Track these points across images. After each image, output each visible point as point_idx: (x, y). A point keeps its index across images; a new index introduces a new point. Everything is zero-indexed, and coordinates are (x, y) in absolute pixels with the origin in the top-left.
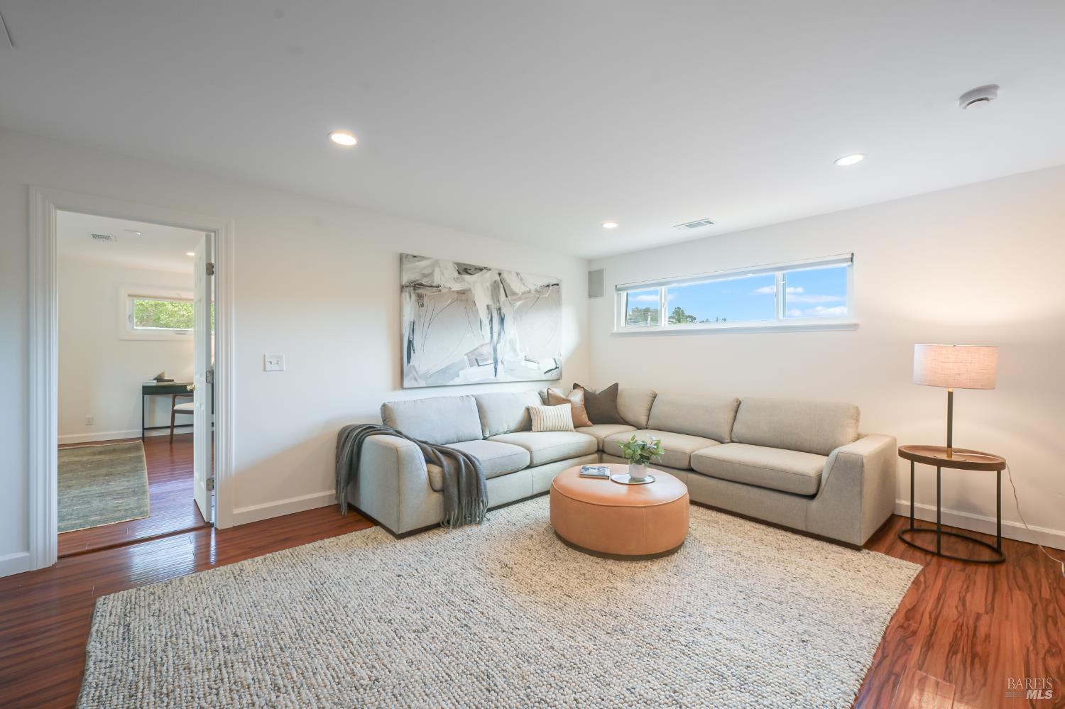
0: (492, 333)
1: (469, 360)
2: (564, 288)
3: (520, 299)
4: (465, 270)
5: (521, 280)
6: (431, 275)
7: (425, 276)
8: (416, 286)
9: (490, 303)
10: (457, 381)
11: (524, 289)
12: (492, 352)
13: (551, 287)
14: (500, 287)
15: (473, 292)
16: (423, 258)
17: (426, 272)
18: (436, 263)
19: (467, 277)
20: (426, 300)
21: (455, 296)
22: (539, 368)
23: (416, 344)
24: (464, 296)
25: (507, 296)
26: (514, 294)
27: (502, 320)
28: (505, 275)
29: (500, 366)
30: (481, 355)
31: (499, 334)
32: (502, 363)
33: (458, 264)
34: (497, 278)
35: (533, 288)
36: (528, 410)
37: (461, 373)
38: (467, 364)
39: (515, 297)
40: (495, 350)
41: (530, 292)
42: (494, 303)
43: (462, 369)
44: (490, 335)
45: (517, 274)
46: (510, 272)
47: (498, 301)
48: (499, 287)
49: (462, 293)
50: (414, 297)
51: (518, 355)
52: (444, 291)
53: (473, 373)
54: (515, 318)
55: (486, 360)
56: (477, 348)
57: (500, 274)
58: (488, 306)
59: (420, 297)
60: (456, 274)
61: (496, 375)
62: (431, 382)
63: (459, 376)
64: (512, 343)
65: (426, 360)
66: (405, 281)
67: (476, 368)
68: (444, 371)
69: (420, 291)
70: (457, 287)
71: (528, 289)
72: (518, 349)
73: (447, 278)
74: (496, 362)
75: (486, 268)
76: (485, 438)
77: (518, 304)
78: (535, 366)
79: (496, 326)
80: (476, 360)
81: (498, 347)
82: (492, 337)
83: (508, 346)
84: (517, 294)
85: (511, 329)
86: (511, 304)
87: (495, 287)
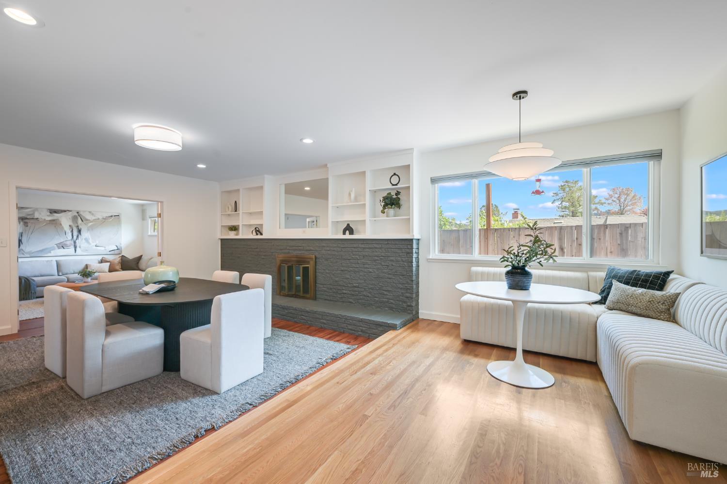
1: (58, 247)
2: (123, 218)
3: (92, 222)
4: (53, 212)
5: (93, 214)
6: (32, 214)
7: (29, 215)
8: (23, 219)
9: (71, 224)
10: (49, 255)
11: (94, 218)
12: (73, 243)
13: (113, 217)
14: (78, 217)
15: (60, 219)
16: (28, 208)
17: (29, 213)
18: (36, 210)
19: (56, 214)
20: (29, 224)
21: (48, 222)
22: (105, 249)
23: (24, 241)
24: (55, 223)
25: (82, 221)
26: (87, 220)
27: (79, 231)
28: (81, 213)
29: (78, 249)
30: (65, 244)
31: (78, 236)
32: (80, 247)
33: (49, 210)
34: (77, 214)
36: (86, 265)
37: (52, 252)
38: (56, 248)
40: (75, 242)
41: (99, 219)
42: (74, 224)
43: (52, 250)
44: (71, 237)
45: (90, 212)
46: (84, 212)
47: (77, 223)
49: (54, 220)
50: (22, 223)
51: (90, 244)
52: (41, 220)
53: (62, 252)
54: (88, 230)
55: (69, 246)
56: (63, 242)
57: (78, 213)
58: (70, 226)
59: (26, 223)
60: (49, 214)
61: (75, 252)
62: (33, 255)
63: (51, 253)
64: (87, 240)
65: (31, 246)
67: (62, 250)
68: (41, 251)
69: (26, 221)
70: (49, 218)
71: (97, 218)
73: (44, 216)
74: (75, 247)
75: (69, 211)
76: (59, 275)
77: (91, 224)
78: (103, 248)
79: (75, 233)
80: (62, 246)
81: (77, 241)
82: (73, 237)
83: (84, 241)
84: (89, 220)
85: (85, 234)
86: (85, 224)
87: (74, 219)
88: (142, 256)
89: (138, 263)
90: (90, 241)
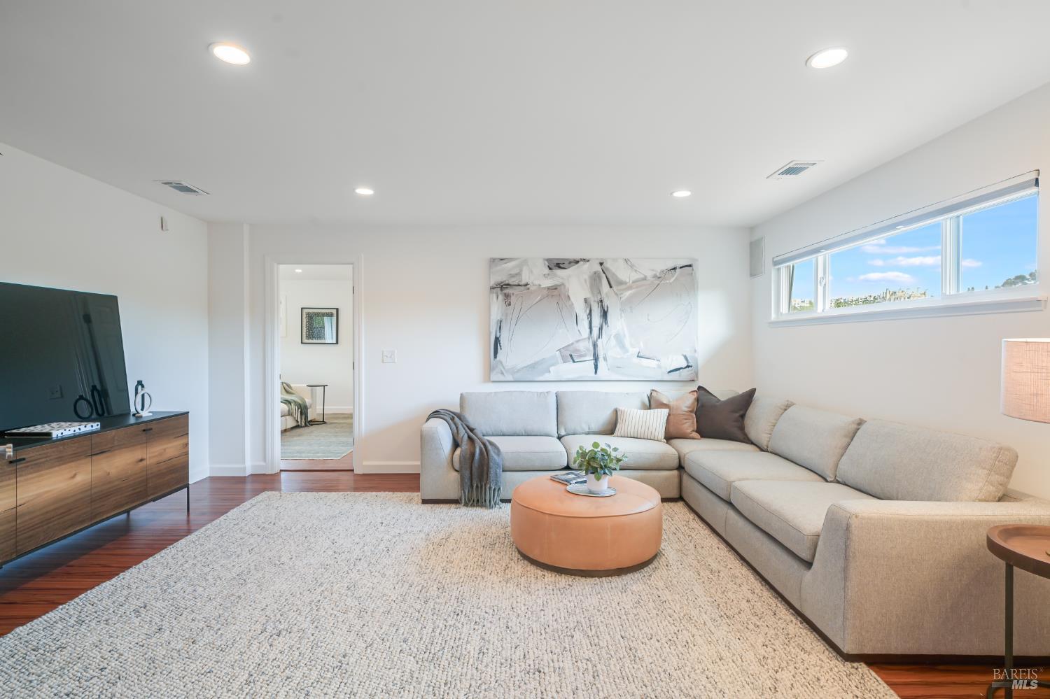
0: (591, 328)
1: (562, 356)
2: (701, 272)
3: (630, 288)
4: (557, 265)
5: (632, 266)
6: (519, 274)
7: (512, 276)
8: (503, 286)
9: (588, 295)
10: (547, 377)
11: (635, 276)
12: (591, 348)
13: (678, 270)
14: (603, 276)
15: (567, 285)
16: (510, 260)
17: (513, 272)
18: (525, 262)
19: (559, 272)
20: (513, 299)
21: (546, 292)
22: (659, 367)
23: (503, 341)
24: (556, 293)
25: (611, 287)
26: (621, 283)
27: (605, 314)
28: (608, 265)
29: (601, 363)
30: (577, 351)
31: (601, 329)
32: (605, 359)
33: (548, 260)
34: (599, 268)
35: (649, 274)
36: (616, 411)
37: (552, 369)
38: (560, 360)
39: (623, 287)
40: (595, 346)
41: (645, 279)
42: (593, 296)
43: (553, 365)
44: (588, 330)
45: (626, 261)
46: (615, 260)
47: (600, 293)
48: (600, 278)
49: (555, 288)
50: (501, 297)
51: (627, 351)
52: (532, 288)
53: (569, 369)
54: (622, 311)
55: (585, 355)
56: (572, 344)
57: (601, 264)
58: (586, 300)
59: (507, 296)
60: (547, 271)
61: (596, 372)
62: (518, 376)
63: (550, 372)
64: (619, 339)
65: (515, 354)
66: (492, 283)
67: (570, 365)
68: (533, 367)
69: (507, 291)
70: (548, 283)
71: (642, 276)
72: (627, 344)
73: (537, 277)
74: (596, 359)
75: (584, 260)
76: (559, 436)
77: (628, 293)
78: (653, 363)
79: (597, 320)
80: (571, 356)
81: (599, 342)
82: (591, 332)
83: (613, 342)
84: (626, 283)
85: (617, 322)
86: (616, 294)
87: (595, 278)
88: (753, 392)
89: (743, 416)
90: (627, 343)
